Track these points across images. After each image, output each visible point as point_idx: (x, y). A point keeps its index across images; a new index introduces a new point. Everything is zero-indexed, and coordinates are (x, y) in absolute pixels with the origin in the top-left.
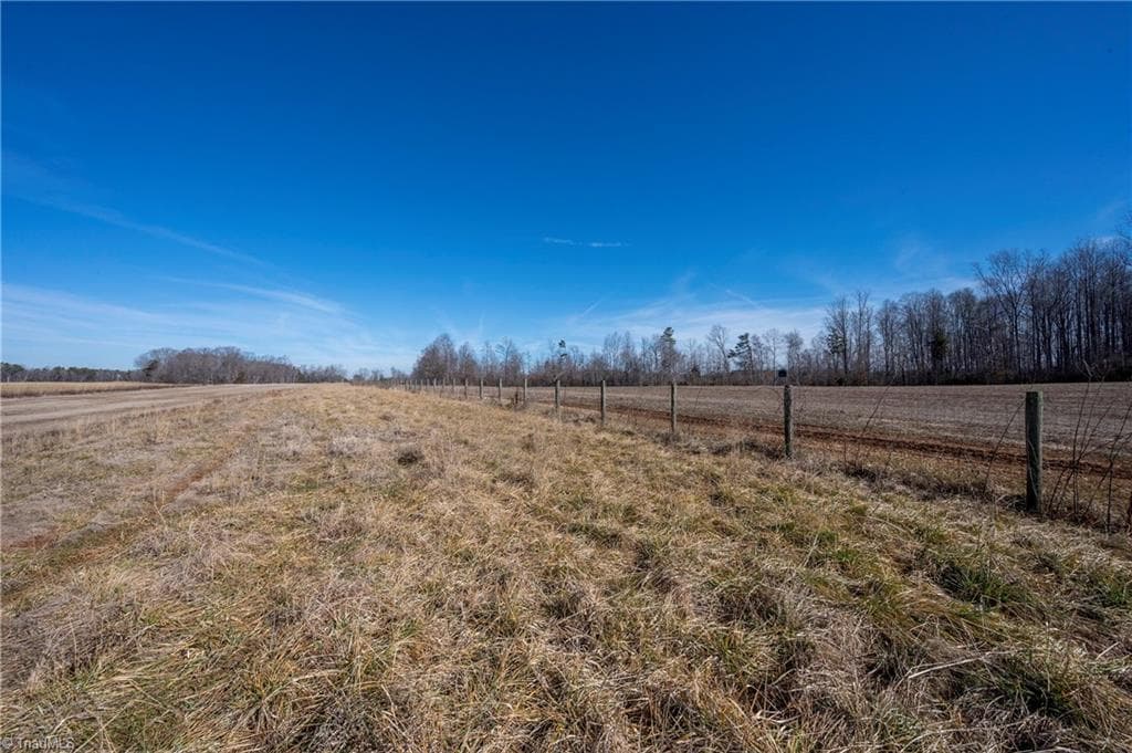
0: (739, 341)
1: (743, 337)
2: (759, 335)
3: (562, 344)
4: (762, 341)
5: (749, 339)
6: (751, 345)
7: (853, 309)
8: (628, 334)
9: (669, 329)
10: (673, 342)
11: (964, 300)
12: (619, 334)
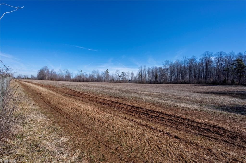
0: (122, 73)
1: (123, 73)
2: (126, 72)
3: (81, 71)
4: (126, 74)
5: (124, 73)
6: (124, 74)
7: (143, 69)
8: (98, 70)
9: (107, 70)
10: (108, 73)
11: (160, 68)
12: (96, 70)
